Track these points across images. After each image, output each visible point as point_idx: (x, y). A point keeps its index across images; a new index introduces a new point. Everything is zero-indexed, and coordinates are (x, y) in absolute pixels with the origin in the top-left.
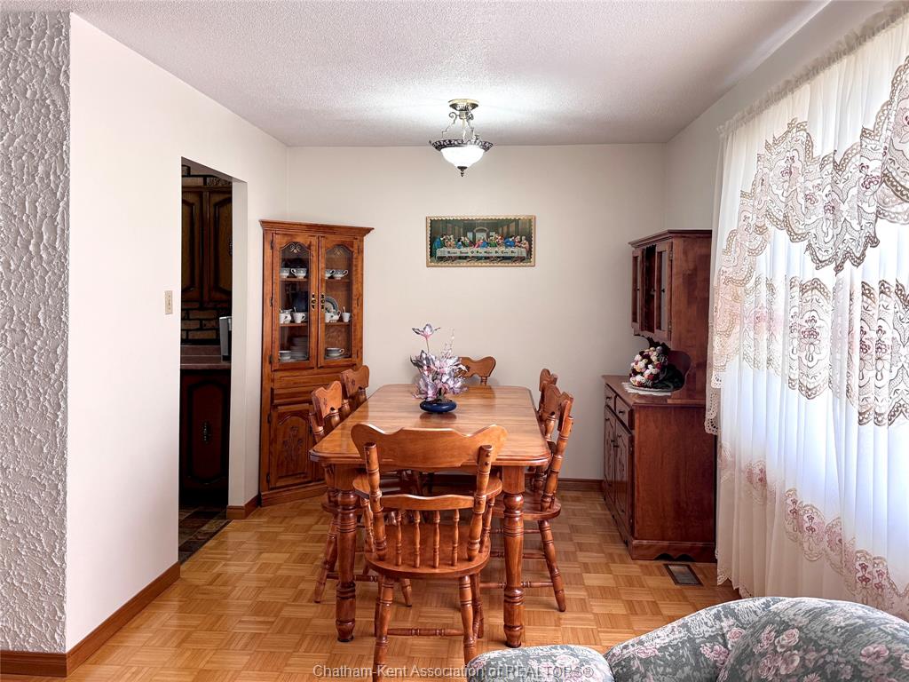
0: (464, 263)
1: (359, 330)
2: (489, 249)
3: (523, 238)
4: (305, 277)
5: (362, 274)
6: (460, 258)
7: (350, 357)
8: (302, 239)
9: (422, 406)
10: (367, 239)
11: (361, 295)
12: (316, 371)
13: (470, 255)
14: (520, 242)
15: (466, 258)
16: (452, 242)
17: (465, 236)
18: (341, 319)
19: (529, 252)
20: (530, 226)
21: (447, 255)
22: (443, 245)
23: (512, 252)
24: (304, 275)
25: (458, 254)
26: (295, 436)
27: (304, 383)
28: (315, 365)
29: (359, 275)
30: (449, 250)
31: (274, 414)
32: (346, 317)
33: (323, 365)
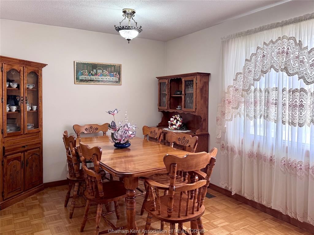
0: (92, 83)
1: (41, 114)
2: (103, 77)
3: (117, 73)
4: (16, 88)
5: (42, 87)
6: (90, 80)
7: (38, 128)
8: (16, 67)
9: (115, 146)
10: (44, 69)
11: (41, 97)
12: (23, 136)
13: (95, 79)
14: (116, 75)
15: (93, 80)
16: (87, 73)
17: (93, 71)
18: (32, 110)
19: (120, 79)
20: (120, 68)
21: (84, 79)
22: (82, 74)
23: (113, 79)
24: (16, 86)
25: (90, 79)
26: (15, 170)
27: (18, 142)
28: (23, 133)
29: (41, 87)
30: (86, 77)
31: (5, 161)
32: (35, 108)
33: (27, 132)
